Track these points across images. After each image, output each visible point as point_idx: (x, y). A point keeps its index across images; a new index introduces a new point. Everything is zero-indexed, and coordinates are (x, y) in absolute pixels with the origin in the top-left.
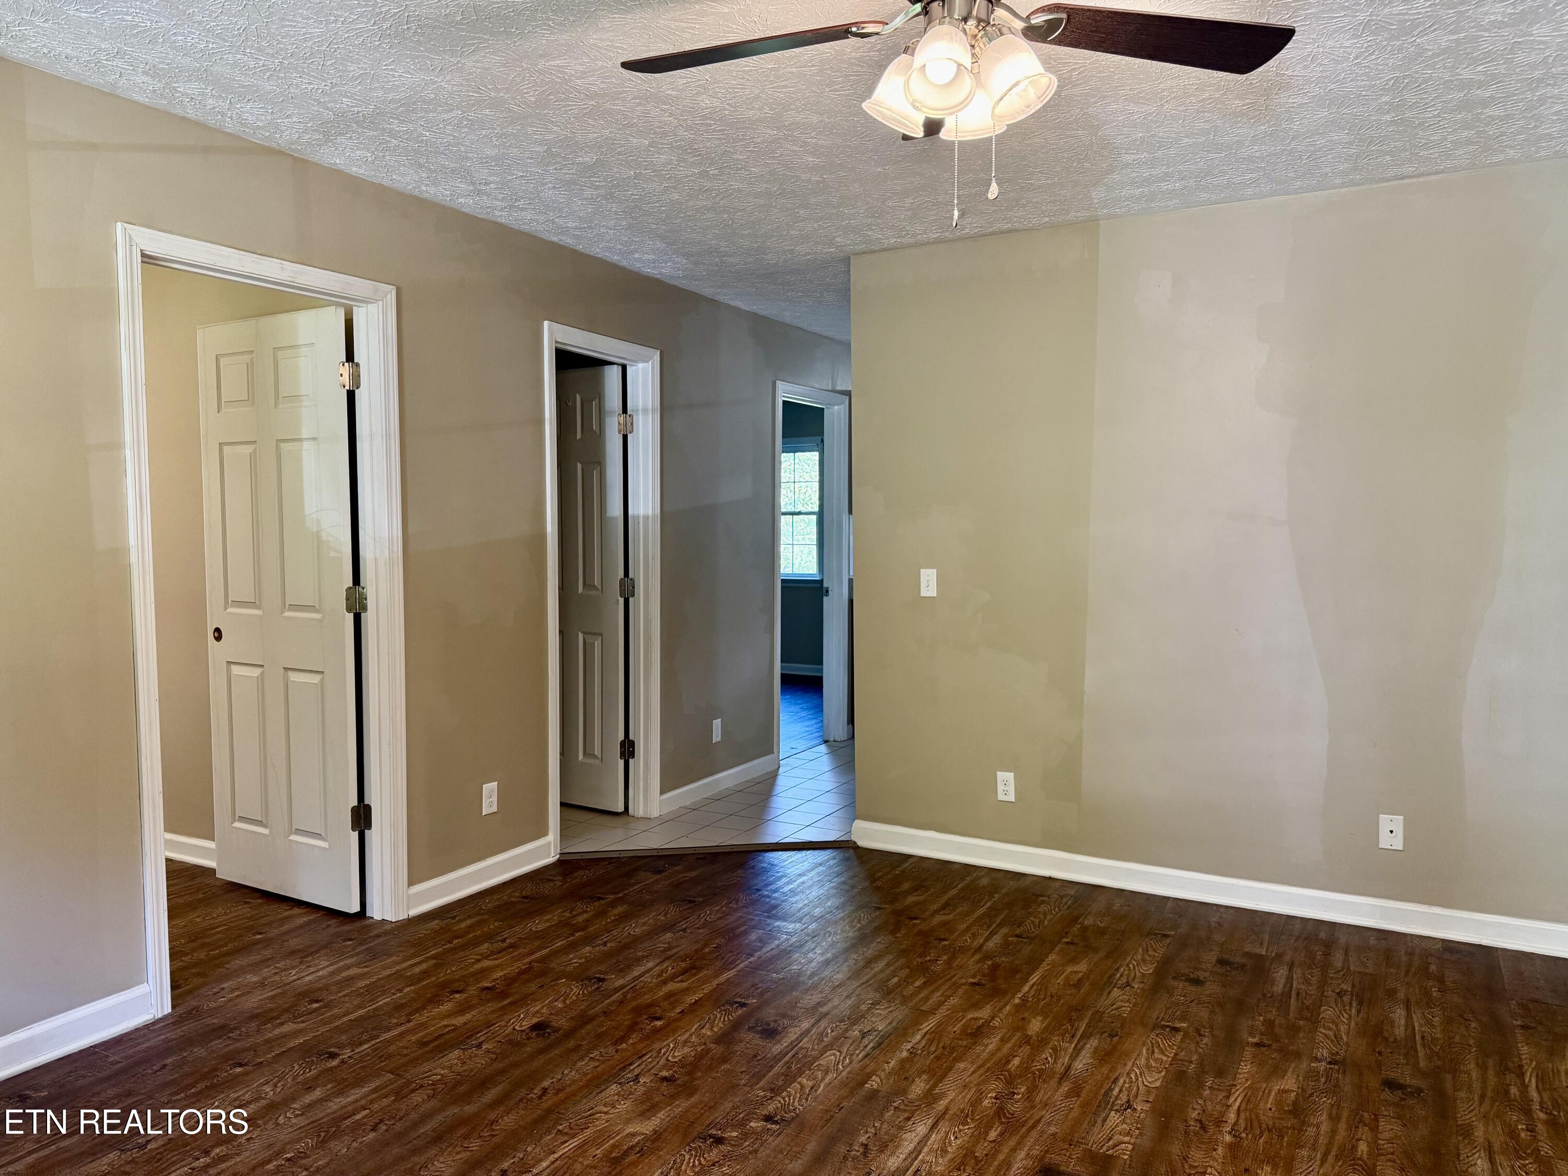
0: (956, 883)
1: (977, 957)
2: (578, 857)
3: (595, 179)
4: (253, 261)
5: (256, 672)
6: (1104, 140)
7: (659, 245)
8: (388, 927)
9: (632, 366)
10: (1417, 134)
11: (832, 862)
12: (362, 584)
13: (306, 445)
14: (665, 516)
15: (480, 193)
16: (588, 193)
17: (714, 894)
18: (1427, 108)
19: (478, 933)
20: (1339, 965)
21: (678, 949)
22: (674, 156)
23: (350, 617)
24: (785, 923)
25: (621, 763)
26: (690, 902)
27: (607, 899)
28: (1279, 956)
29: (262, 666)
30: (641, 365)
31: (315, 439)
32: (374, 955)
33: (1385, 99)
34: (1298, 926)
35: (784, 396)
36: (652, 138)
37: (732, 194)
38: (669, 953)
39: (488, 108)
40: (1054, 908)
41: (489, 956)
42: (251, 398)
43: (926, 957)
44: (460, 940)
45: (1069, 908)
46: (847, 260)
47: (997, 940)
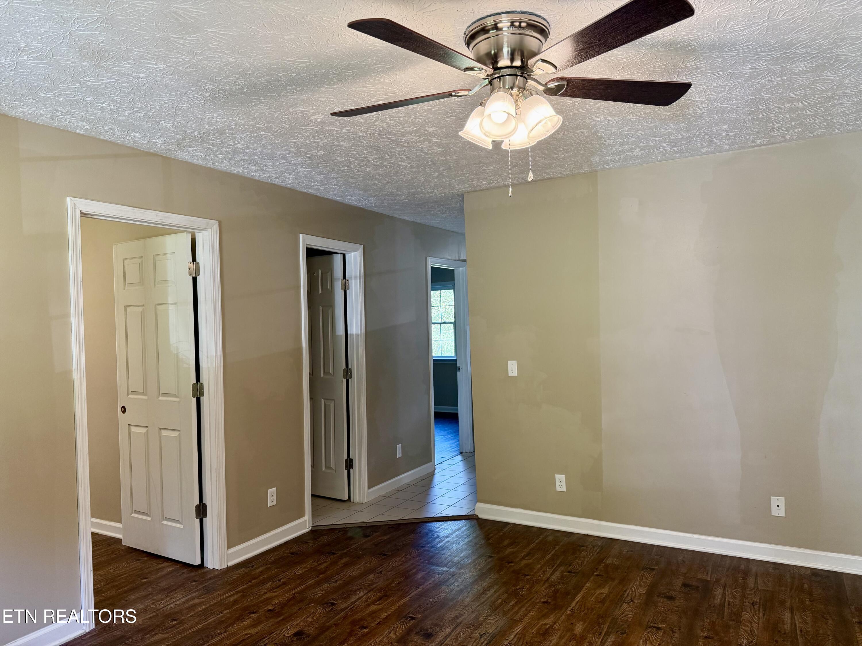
0: (534, 540)
1: (546, 585)
2: (322, 528)
3: (324, 163)
4: (141, 213)
5: (144, 430)
6: (596, 134)
7: (360, 192)
8: (216, 573)
9: (348, 254)
10: (767, 125)
11: (465, 528)
12: (201, 382)
13: (171, 307)
14: (368, 334)
15: (263, 170)
16: (320, 169)
17: (398, 550)
18: (771, 112)
19: (266, 576)
20: (752, 586)
21: (377, 584)
22: (365, 151)
23: (194, 400)
24: (437, 567)
25: (346, 472)
26: (385, 555)
27: (337, 554)
28: (717, 581)
29: (147, 427)
30: (353, 253)
31: (175, 303)
32: (208, 591)
33: (746, 109)
34: (728, 562)
35: (431, 265)
36: (353, 142)
37: (398, 167)
38: (371, 587)
39: (264, 131)
40: (590, 553)
41: (271, 590)
42: (141, 282)
43: (517, 586)
44: (256, 580)
45: (598, 553)
46: (462, 196)
47: (557, 574)
